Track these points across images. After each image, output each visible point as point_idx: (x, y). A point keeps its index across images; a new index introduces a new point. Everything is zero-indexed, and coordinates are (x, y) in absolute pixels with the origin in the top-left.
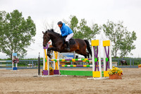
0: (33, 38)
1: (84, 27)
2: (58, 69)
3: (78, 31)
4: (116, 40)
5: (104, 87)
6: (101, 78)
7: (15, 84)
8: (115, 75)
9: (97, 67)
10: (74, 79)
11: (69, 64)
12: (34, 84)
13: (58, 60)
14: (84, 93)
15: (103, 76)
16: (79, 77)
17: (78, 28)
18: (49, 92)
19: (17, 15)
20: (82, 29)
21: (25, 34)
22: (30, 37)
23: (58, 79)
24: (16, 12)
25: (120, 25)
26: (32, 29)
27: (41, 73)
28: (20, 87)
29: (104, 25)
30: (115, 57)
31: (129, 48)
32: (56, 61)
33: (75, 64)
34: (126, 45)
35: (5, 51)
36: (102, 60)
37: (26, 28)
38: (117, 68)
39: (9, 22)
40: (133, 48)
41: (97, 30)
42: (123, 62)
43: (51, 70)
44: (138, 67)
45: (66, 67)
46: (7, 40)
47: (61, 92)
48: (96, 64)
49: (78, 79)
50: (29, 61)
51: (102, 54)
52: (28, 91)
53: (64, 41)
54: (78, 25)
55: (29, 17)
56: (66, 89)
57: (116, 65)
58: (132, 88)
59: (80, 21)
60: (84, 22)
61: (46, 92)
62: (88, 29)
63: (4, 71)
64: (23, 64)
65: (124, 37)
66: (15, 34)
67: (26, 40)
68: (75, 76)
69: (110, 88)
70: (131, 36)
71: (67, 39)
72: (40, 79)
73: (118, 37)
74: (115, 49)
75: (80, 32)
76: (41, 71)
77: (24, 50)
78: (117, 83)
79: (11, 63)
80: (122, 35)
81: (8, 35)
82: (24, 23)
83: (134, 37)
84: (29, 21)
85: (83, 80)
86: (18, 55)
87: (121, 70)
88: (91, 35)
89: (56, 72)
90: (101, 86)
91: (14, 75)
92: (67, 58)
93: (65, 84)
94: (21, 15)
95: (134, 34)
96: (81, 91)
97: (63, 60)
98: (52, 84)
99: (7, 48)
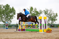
0: (14, 16)
1: (36, 11)
2: (25, 28)
3: (33, 13)
4: (49, 16)
5: (44, 36)
6: (43, 32)
7: (7, 35)
8: (49, 31)
9: (41, 28)
10: (32, 33)
11: (30, 26)
12: (15, 35)
13: (25, 25)
14: (36, 38)
15: (44, 32)
16: (34, 32)
17: (33, 11)
18: (21, 38)
19: (7, 6)
20: (35, 12)
21: (11, 14)
22: (13, 15)
23: (25, 33)
24: (7, 5)
25: (51, 11)
26: (14, 12)
27: (18, 30)
28: (9, 36)
29: (44, 11)
30: (49, 24)
31: (55, 20)
32: (24, 25)
33: (32, 26)
34: (53, 19)
35: (2, 21)
36: (43, 25)
37: (11, 12)
38: (49, 28)
39: (4, 9)
40: (56, 20)
41: (41, 12)
42: (52, 26)
43: (22, 29)
44: (58, 28)
45: (28, 28)
46: (4, 16)
47: (26, 38)
48: (41, 26)
49: (33, 33)
50: (13, 25)
51: (43, 23)
52: (12, 38)
53: (26, 17)
54: (33, 10)
55: (13, 7)
56: (28, 37)
57: (49, 27)
58: (56, 37)
59: (34, 9)
60: (36, 9)
61: (20, 38)
62: (37, 12)
63: (2, 29)
64: (10, 26)
65: (52, 15)
66: (7, 14)
67: (12, 17)
68: (32, 32)
69: (46, 37)
70: (55, 15)
71: (27, 16)
72: (17, 33)
73: (50, 15)
74: (49, 20)
75: (34, 13)
76: (18, 29)
77: (11, 21)
78: (49, 34)
79: (5, 26)
80: (51, 15)
81: (4, 15)
82: (10, 10)
83: (57, 15)
84: (13, 9)
85: (35, 33)
86: (8, 23)
87: (51, 29)
88: (39, 15)
89: (24, 30)
90: (43, 36)
91: (6, 31)
92: (29, 24)
93: (28, 35)
94: (9, 6)
95: (57, 14)
96: (35, 38)
97: (27, 25)
98: (22, 35)
99: (4, 20)
